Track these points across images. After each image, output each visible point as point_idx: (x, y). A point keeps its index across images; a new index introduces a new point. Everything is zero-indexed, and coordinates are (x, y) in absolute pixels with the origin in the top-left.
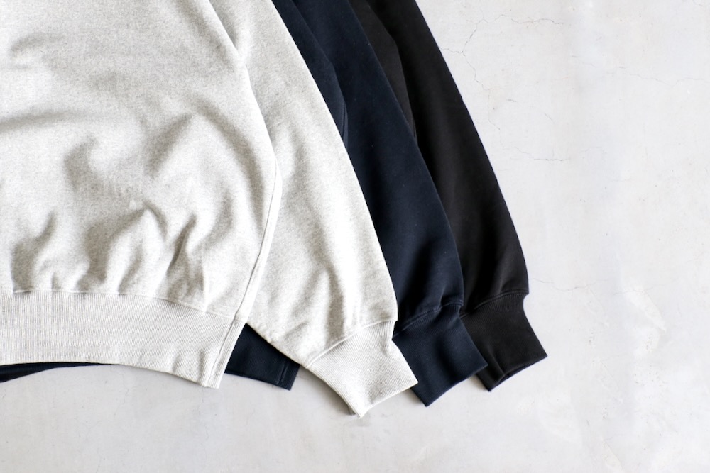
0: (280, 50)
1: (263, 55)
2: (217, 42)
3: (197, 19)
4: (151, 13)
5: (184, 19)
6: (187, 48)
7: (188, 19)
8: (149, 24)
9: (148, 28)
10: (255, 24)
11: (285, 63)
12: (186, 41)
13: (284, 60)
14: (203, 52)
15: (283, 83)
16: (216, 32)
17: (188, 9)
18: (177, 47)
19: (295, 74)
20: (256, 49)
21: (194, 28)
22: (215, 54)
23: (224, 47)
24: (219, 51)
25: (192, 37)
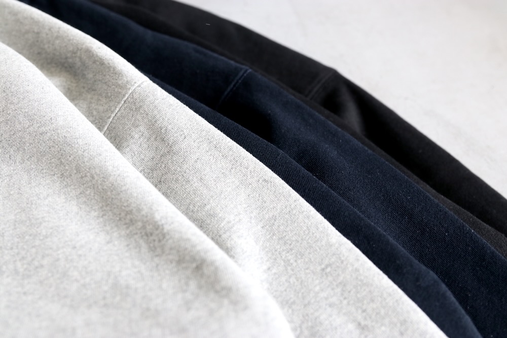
0: (326, 262)
1: (293, 280)
2: (193, 259)
3: (144, 227)
4: (46, 237)
5: (115, 234)
6: (128, 287)
7: (123, 233)
8: (43, 257)
9: (42, 266)
10: (261, 224)
11: (343, 284)
12: (124, 273)
13: (341, 278)
14: (165, 285)
15: (351, 326)
16: (188, 240)
17: (123, 214)
18: (106, 288)
19: (372, 301)
20: (274, 271)
21: (138, 246)
22: (193, 285)
23: (212, 263)
24: (202, 275)
25: (137, 263)
